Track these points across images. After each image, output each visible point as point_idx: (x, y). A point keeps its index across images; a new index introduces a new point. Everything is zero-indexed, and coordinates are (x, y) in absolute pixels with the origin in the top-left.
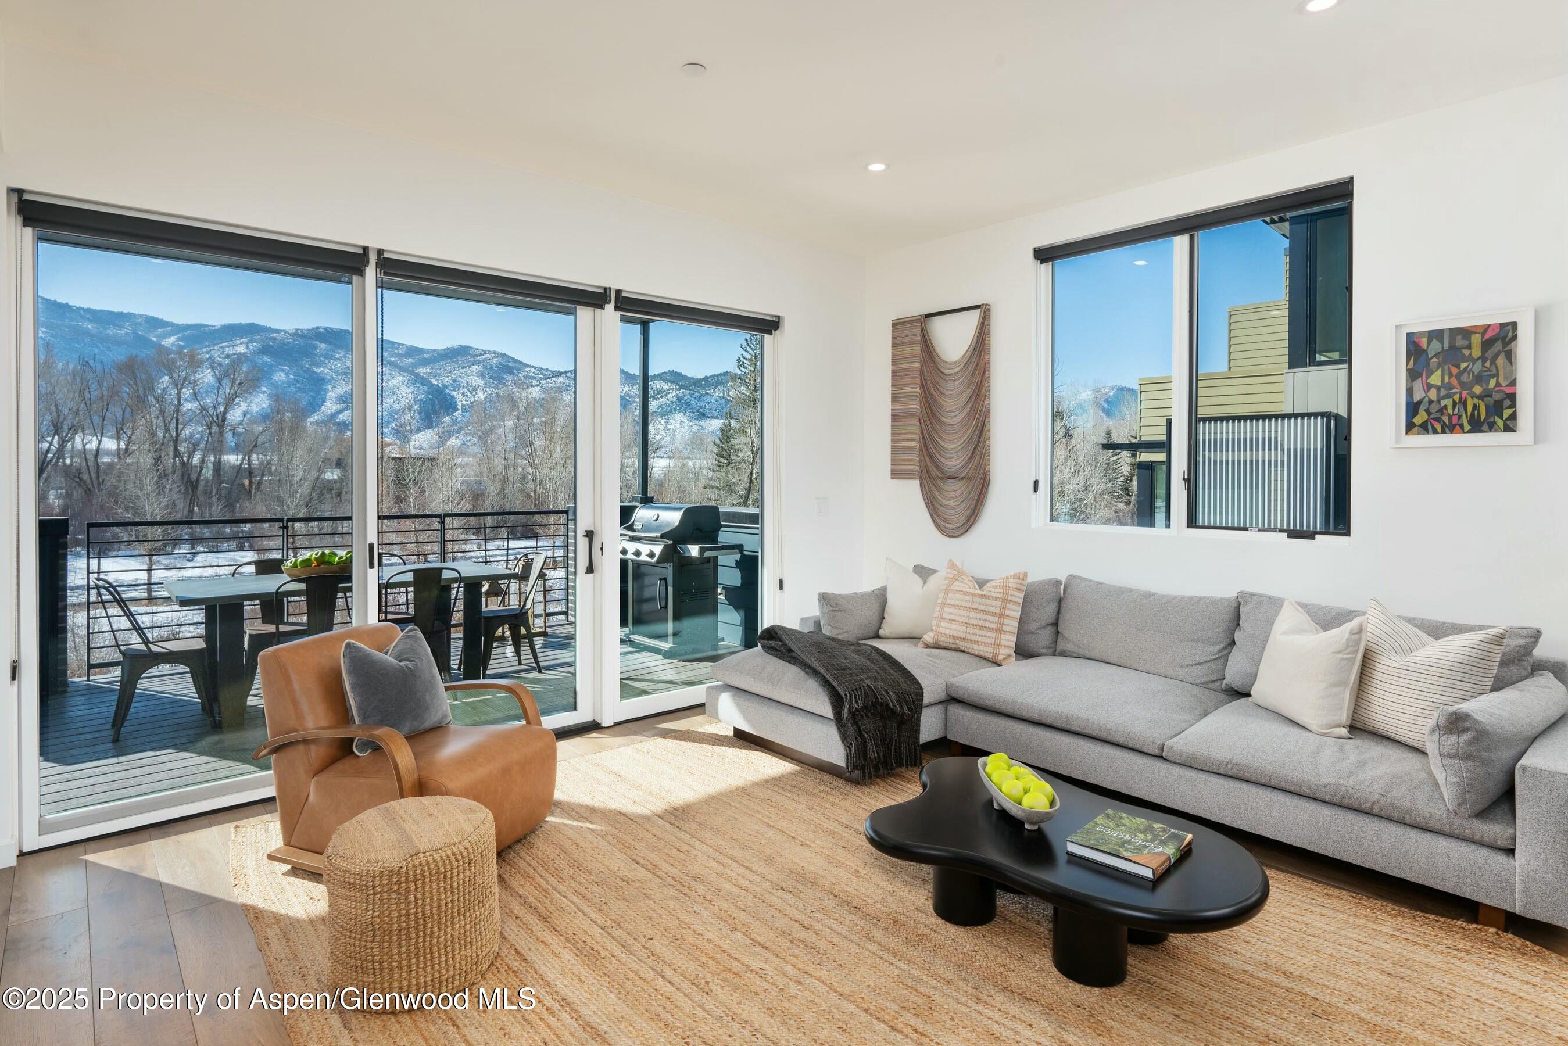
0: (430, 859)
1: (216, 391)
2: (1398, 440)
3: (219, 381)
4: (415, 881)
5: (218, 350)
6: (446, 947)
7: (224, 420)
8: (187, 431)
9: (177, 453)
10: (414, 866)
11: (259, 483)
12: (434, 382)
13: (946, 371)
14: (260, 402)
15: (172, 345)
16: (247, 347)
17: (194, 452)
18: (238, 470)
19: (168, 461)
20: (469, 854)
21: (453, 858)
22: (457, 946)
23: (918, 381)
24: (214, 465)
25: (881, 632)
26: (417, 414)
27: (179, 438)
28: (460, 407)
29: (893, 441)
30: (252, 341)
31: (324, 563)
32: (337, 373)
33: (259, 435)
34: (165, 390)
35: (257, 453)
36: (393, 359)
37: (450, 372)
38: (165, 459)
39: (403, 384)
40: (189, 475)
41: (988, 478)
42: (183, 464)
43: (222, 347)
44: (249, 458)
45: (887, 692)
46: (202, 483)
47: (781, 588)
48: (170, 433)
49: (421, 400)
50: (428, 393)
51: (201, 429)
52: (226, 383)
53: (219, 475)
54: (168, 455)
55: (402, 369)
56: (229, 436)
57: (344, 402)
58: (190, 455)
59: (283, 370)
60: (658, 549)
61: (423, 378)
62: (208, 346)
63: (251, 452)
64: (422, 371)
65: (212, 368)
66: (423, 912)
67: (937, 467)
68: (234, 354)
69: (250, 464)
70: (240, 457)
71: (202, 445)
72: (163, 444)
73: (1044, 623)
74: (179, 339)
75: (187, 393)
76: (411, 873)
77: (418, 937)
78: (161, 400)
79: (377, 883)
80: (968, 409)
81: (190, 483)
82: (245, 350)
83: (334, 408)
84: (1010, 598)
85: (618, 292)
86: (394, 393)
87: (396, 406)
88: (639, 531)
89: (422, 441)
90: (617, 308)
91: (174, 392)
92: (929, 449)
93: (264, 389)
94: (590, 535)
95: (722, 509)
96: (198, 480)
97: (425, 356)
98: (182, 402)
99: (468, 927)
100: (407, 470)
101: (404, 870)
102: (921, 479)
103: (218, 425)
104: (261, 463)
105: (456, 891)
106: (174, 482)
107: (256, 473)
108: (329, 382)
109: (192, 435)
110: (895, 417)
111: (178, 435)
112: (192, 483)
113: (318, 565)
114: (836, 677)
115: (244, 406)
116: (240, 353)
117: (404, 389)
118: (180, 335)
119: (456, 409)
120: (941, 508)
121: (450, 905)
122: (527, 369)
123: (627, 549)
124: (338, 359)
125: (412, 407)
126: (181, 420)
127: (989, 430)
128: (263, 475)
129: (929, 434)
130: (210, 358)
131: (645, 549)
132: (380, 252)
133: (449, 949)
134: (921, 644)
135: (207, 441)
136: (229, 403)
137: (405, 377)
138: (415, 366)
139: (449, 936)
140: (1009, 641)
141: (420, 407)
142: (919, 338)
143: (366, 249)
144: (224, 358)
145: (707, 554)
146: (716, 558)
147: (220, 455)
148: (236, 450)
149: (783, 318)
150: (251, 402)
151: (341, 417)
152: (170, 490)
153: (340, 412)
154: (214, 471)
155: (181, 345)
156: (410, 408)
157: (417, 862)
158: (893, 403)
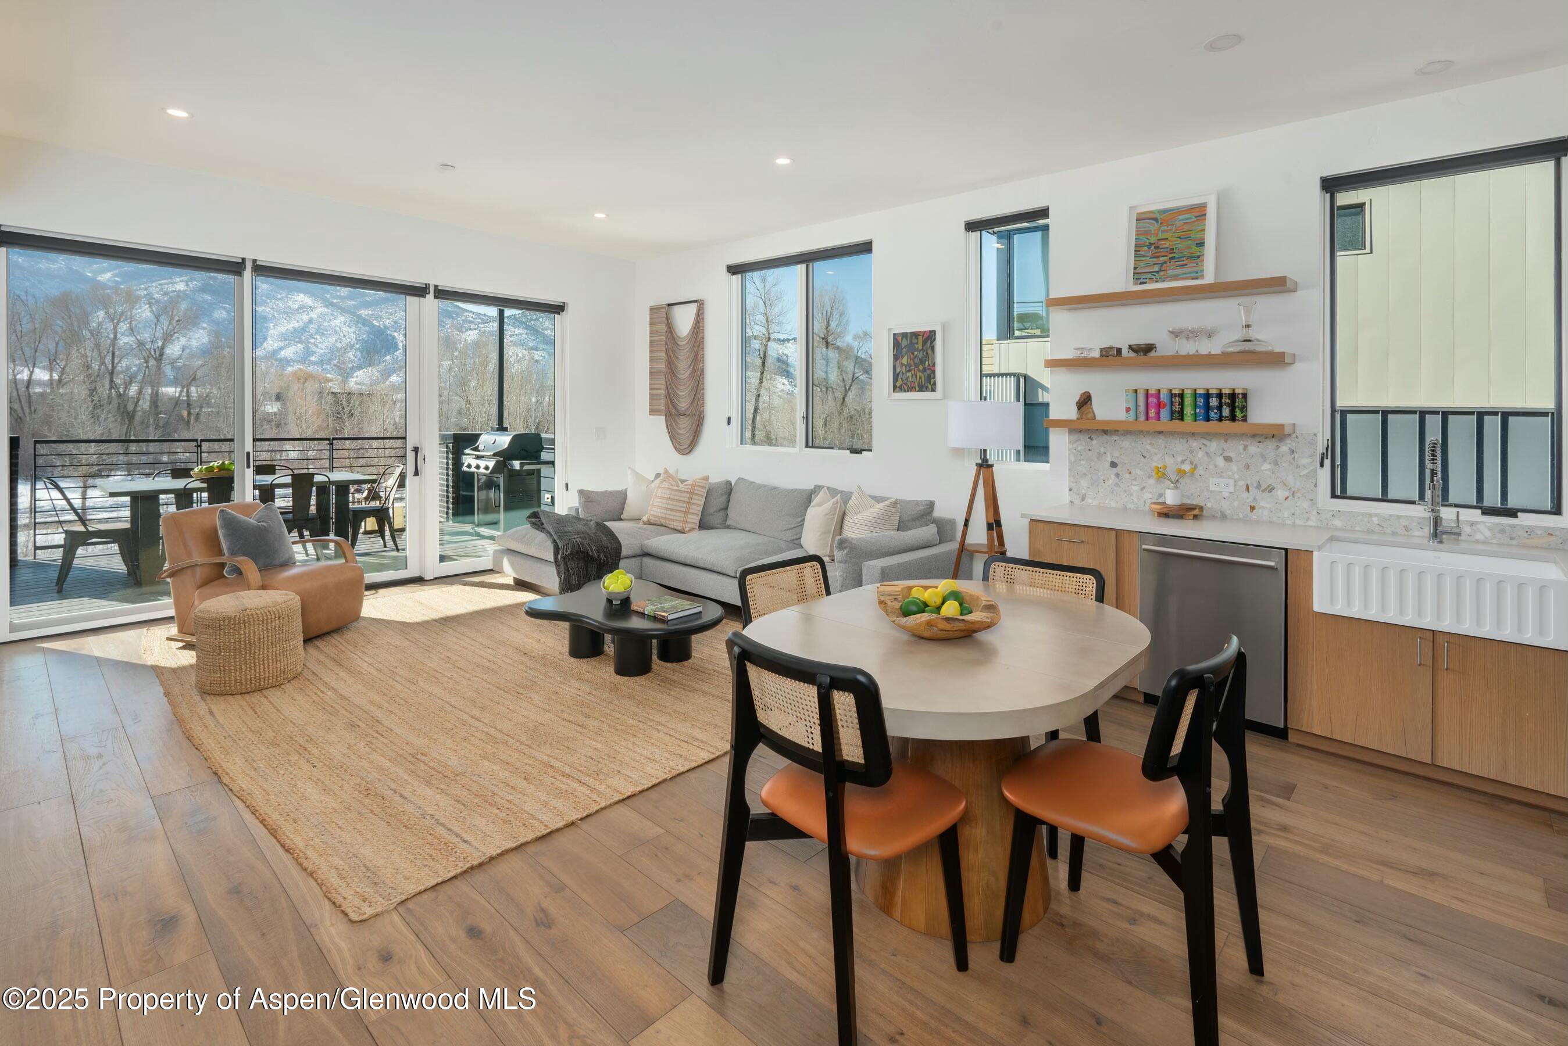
0: (254, 613)
1: (154, 326)
2: (889, 396)
3: (158, 318)
4: (244, 623)
5: (156, 287)
6: (263, 660)
7: (162, 354)
8: (124, 363)
9: (112, 385)
10: (244, 616)
11: (198, 414)
12: (375, 323)
13: (679, 343)
14: (199, 338)
15: (109, 280)
16: (187, 285)
17: (131, 382)
18: (177, 402)
19: (104, 390)
20: (279, 613)
21: (268, 614)
22: (271, 661)
23: (664, 349)
24: (151, 397)
25: (622, 516)
26: (358, 353)
27: (115, 371)
28: (401, 347)
29: (651, 389)
30: (191, 280)
31: (224, 469)
32: (279, 312)
33: (197, 369)
34: (100, 324)
35: (197, 386)
36: (335, 301)
37: (391, 315)
38: (100, 390)
39: (345, 324)
40: (125, 406)
41: (702, 415)
42: (120, 395)
43: (160, 284)
44: (188, 391)
45: (589, 545)
46: (139, 414)
47: (567, 489)
48: (106, 366)
49: (363, 339)
50: (369, 333)
51: (137, 362)
52: (165, 322)
53: (157, 407)
54: (103, 386)
55: (343, 310)
56: (168, 370)
57: (286, 340)
58: (127, 385)
59: (224, 308)
60: (491, 464)
61: (364, 319)
62: (146, 283)
63: (188, 386)
64: (364, 312)
65: (150, 304)
66: (249, 640)
67: (675, 408)
68: (174, 291)
69: (188, 396)
70: (179, 389)
71: (140, 377)
72: (98, 376)
73: (718, 508)
74: (114, 276)
75: (123, 327)
76: (242, 619)
77: (246, 653)
78: (96, 334)
79: (222, 624)
80: (691, 369)
81: (128, 415)
82: (185, 288)
83: (276, 345)
84: (695, 492)
85: (436, 287)
86: (336, 332)
87: (339, 345)
88: (482, 451)
89: (360, 379)
90: (436, 297)
91: (110, 326)
92: (670, 397)
93: (205, 325)
94: (416, 450)
95: (543, 435)
96: (135, 411)
97: (367, 299)
98: (119, 335)
99: (278, 652)
100: (342, 404)
101: (238, 617)
102: (666, 415)
103: (155, 359)
104: (200, 396)
105: (270, 631)
106: (109, 412)
107: (195, 404)
108: (271, 320)
109: (128, 368)
110: (652, 373)
111: (113, 367)
112: (128, 413)
113: (219, 471)
114: (559, 537)
115: (183, 341)
116: (179, 291)
117: (345, 329)
118: (117, 271)
119: (397, 349)
120: (677, 436)
121: (266, 639)
122: (466, 314)
123: (472, 464)
124: (279, 299)
125: (354, 346)
126: (117, 354)
127: (703, 384)
128: (201, 407)
129: (670, 384)
130: (148, 294)
131: (483, 463)
132: (254, 261)
133: (266, 662)
134: (641, 523)
135: (145, 374)
136: (168, 338)
137: (349, 317)
138: (357, 308)
139: (265, 655)
140: (696, 519)
141: (362, 346)
142: (664, 320)
143: (244, 260)
144: (162, 295)
145: (526, 467)
146: (539, 471)
147: (158, 387)
148: (175, 383)
149: (567, 304)
150: (189, 338)
151: (283, 354)
152: (105, 420)
153: (281, 349)
154: (151, 402)
155: (117, 281)
156: (352, 347)
157: (245, 614)
158: (651, 363)
